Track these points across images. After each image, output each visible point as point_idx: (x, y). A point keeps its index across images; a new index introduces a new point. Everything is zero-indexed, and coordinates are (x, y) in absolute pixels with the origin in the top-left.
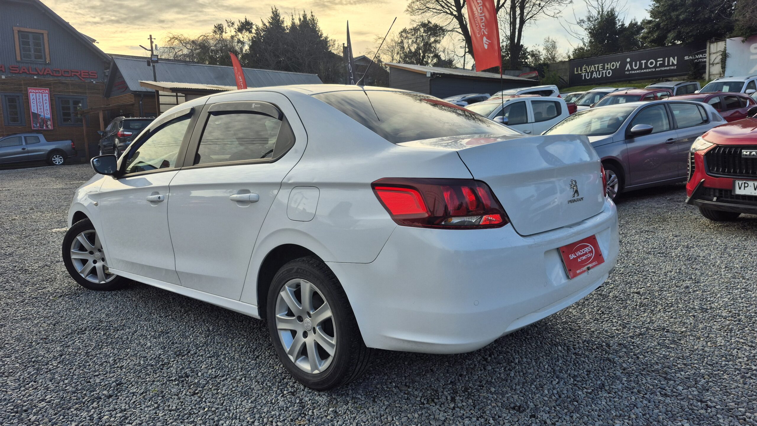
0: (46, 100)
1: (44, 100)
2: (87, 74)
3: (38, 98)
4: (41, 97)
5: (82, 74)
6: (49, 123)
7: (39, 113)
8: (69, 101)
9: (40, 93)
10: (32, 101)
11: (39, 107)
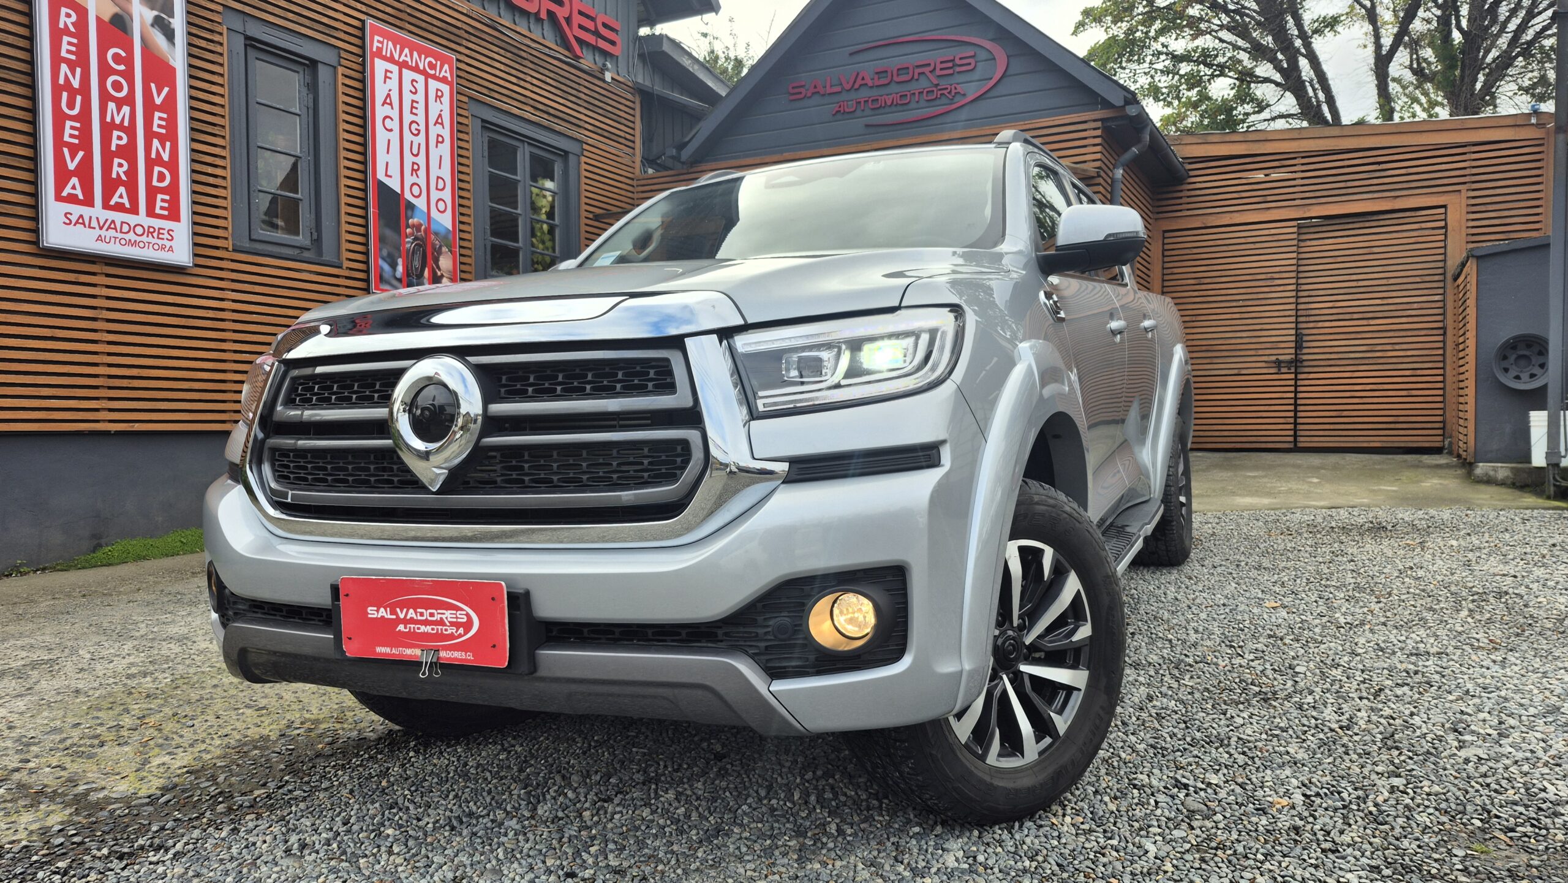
0: (439, 121)
1: (432, 119)
2: (589, 24)
3: (407, 98)
4: (420, 97)
5: (577, 19)
6: (445, 263)
7: (408, 196)
8: (515, 150)
9: (416, 69)
10: (381, 111)
11: (409, 159)
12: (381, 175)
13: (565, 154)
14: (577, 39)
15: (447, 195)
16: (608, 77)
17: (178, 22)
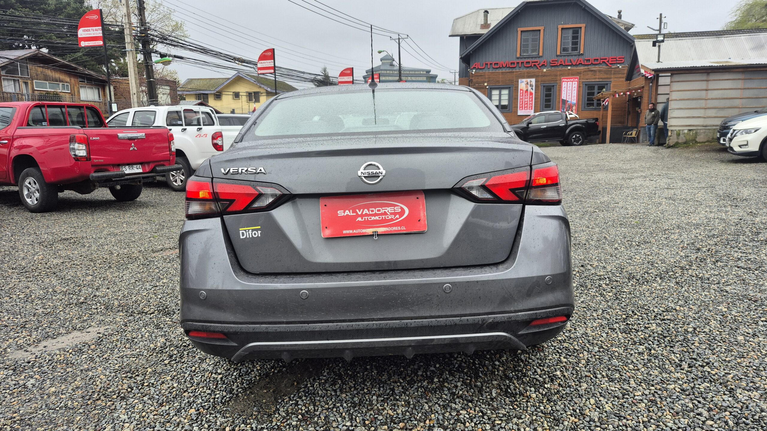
0: (575, 87)
1: (573, 88)
2: (615, 60)
3: (568, 86)
4: (571, 85)
5: (610, 60)
6: (574, 108)
7: (567, 100)
8: (594, 87)
9: (571, 81)
10: (563, 89)
11: (568, 94)
12: (563, 98)
13: (607, 84)
14: (610, 64)
15: (575, 98)
16: (620, 67)
17: (534, 88)
